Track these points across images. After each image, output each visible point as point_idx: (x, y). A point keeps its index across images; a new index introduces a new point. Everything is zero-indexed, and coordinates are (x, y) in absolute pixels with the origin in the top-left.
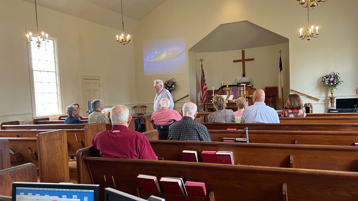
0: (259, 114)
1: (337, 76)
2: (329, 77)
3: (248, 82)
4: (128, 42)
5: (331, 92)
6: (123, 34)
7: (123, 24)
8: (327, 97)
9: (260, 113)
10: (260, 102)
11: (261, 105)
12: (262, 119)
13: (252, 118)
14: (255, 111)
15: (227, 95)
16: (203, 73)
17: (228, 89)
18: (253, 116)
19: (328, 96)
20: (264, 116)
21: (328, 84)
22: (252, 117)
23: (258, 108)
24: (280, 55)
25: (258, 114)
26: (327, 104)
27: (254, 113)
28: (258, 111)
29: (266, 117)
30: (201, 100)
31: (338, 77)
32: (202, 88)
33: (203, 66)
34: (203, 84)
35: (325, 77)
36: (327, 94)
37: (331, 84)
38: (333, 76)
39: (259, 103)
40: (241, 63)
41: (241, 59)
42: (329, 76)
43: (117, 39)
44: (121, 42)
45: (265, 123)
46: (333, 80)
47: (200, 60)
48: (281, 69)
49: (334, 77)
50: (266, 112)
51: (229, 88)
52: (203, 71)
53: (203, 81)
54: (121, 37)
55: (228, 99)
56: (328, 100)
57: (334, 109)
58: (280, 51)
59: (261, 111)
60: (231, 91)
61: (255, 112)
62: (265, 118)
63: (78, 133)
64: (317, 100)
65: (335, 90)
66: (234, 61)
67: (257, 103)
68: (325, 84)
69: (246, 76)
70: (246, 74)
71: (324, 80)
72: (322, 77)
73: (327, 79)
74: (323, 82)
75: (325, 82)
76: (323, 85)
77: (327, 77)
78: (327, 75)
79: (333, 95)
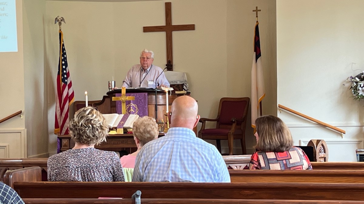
0: (178, 158)
3: (179, 83)
8: (362, 125)
9: (180, 156)
10: (181, 128)
11: (182, 134)
12: (186, 171)
13: (160, 170)
14: (166, 151)
15: (122, 115)
16: (63, 55)
17: (124, 98)
18: (162, 164)
20: (190, 162)
22: (160, 166)
23: (176, 143)
24: (256, 19)
25: (176, 159)
27: (166, 155)
28: (175, 150)
29: (194, 166)
30: (57, 126)
32: (60, 94)
33: (64, 37)
34: (63, 83)
35: (357, 76)
36: (361, 118)
39: (179, 130)
40: (162, 35)
41: (163, 23)
45: (192, 181)
47: (57, 20)
48: (258, 55)
50: (195, 154)
51: (130, 96)
52: (64, 49)
53: (63, 75)
55: (123, 124)
58: (257, 11)
59: (182, 151)
60: (132, 104)
61: (168, 153)
62: (192, 168)
64: (340, 132)
66: (147, 29)
67: (172, 130)
68: (357, 94)
69: (174, 67)
70: (175, 62)
71: (354, 85)
72: (351, 76)
73: (362, 82)
74: (353, 90)
75: (357, 89)
76: (353, 97)
77: (362, 77)
78: (363, 73)
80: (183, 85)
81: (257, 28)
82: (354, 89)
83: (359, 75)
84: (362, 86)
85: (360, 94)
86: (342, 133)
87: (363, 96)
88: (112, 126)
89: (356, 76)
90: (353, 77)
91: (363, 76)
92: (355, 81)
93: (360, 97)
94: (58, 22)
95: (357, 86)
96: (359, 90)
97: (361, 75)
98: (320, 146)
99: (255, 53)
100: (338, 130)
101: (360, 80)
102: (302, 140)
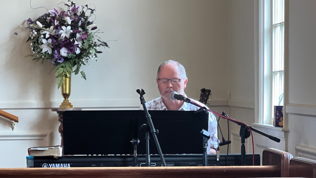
1: (86, 19)
2: (56, 23)
8: (47, 108)
19: (50, 103)
21: (50, 52)
26: (47, 139)
31: (89, 23)
35: (39, 20)
37: (64, 52)
38: (69, 20)
42: (54, 18)
46: (68, 36)
49: (74, 25)
57: (56, 155)
64: (9, 120)
65: (76, 79)
68: (39, 50)
71: (34, 35)
72: (30, 19)
73: (48, 29)
74: (31, 44)
75: (39, 41)
76: (33, 56)
77: (48, 21)
78: (49, 14)
79: (70, 99)
82: (35, 43)
83: (42, 16)
84: (47, 36)
85: (43, 51)
86: (13, 121)
87: (48, 53)
89: (38, 18)
90: (33, 20)
91: (50, 18)
92: (35, 27)
93: (43, 57)
95: (39, 37)
96: (43, 43)
97: (46, 18)
100: (6, 115)
101: (44, 26)
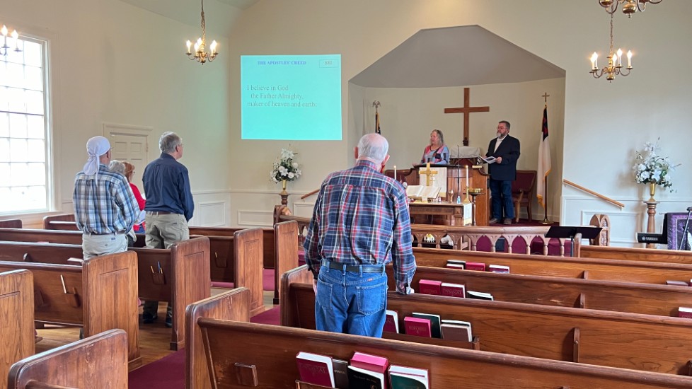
3: (473, 157)
4: (213, 57)
5: (651, 191)
6: (202, 39)
7: (203, 17)
8: (641, 200)
24: (545, 103)
26: (640, 216)
33: (379, 118)
36: (640, 194)
40: (461, 115)
41: (463, 106)
43: (187, 50)
44: (197, 57)
47: (374, 103)
48: (545, 135)
52: (379, 128)
54: (199, 45)
56: (643, 208)
58: (546, 96)
63: (68, 275)
64: (620, 206)
66: (447, 111)
69: (470, 143)
70: (470, 139)
79: (654, 197)
80: (476, 158)
81: (545, 111)
86: (622, 207)
88: (417, 195)
94: (375, 106)
98: (603, 220)
99: (542, 133)
100: (618, 203)
102: (583, 211)
